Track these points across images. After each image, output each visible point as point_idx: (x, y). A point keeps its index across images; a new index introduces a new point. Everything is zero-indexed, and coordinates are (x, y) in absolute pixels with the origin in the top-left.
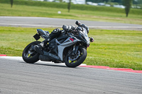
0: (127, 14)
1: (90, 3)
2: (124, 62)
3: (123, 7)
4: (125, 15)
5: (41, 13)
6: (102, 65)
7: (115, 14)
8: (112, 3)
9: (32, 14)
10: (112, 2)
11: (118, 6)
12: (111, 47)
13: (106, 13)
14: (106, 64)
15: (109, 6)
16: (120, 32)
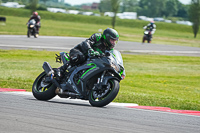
0: (195, 33)
1: (143, 18)
2: (191, 101)
3: (190, 24)
4: (193, 35)
5: (74, 31)
6: (161, 105)
7: (179, 34)
8: (174, 18)
9: (62, 32)
10: (175, 16)
11: (183, 23)
12: (173, 80)
13: (166, 32)
14: (166, 105)
15: (169, 21)
16: (185, 59)
